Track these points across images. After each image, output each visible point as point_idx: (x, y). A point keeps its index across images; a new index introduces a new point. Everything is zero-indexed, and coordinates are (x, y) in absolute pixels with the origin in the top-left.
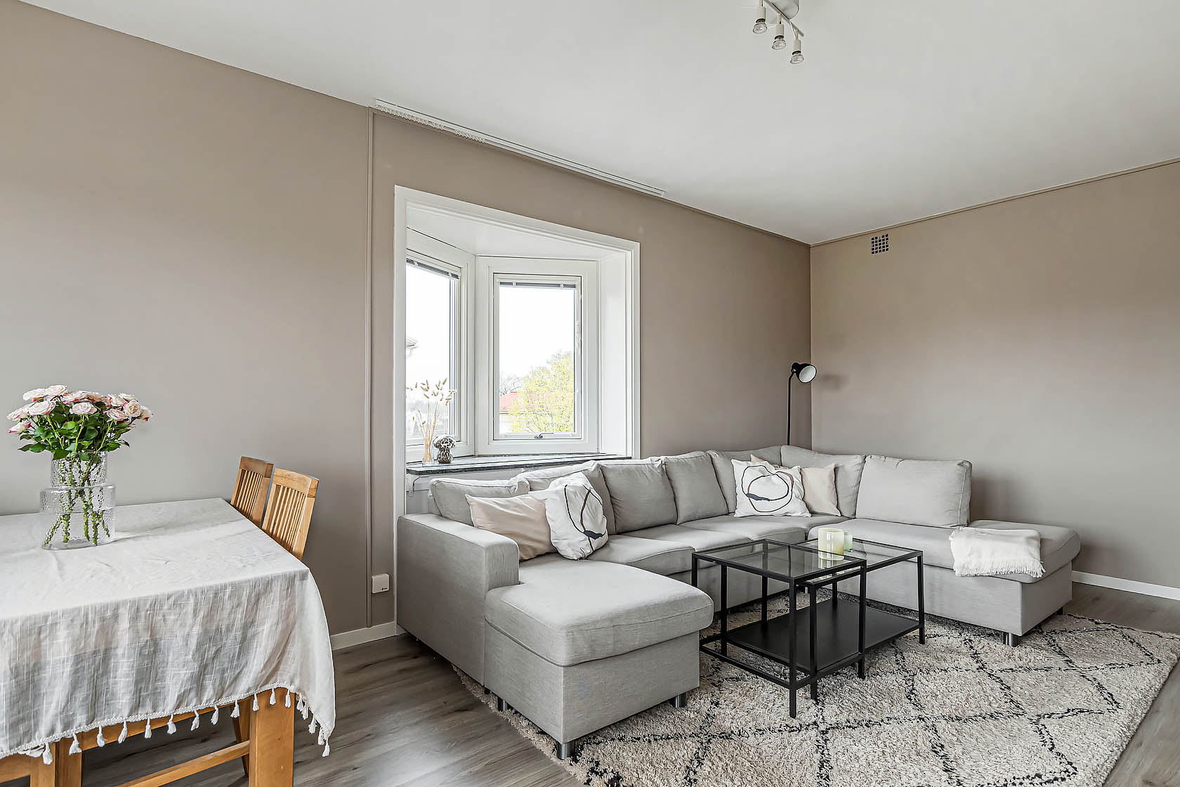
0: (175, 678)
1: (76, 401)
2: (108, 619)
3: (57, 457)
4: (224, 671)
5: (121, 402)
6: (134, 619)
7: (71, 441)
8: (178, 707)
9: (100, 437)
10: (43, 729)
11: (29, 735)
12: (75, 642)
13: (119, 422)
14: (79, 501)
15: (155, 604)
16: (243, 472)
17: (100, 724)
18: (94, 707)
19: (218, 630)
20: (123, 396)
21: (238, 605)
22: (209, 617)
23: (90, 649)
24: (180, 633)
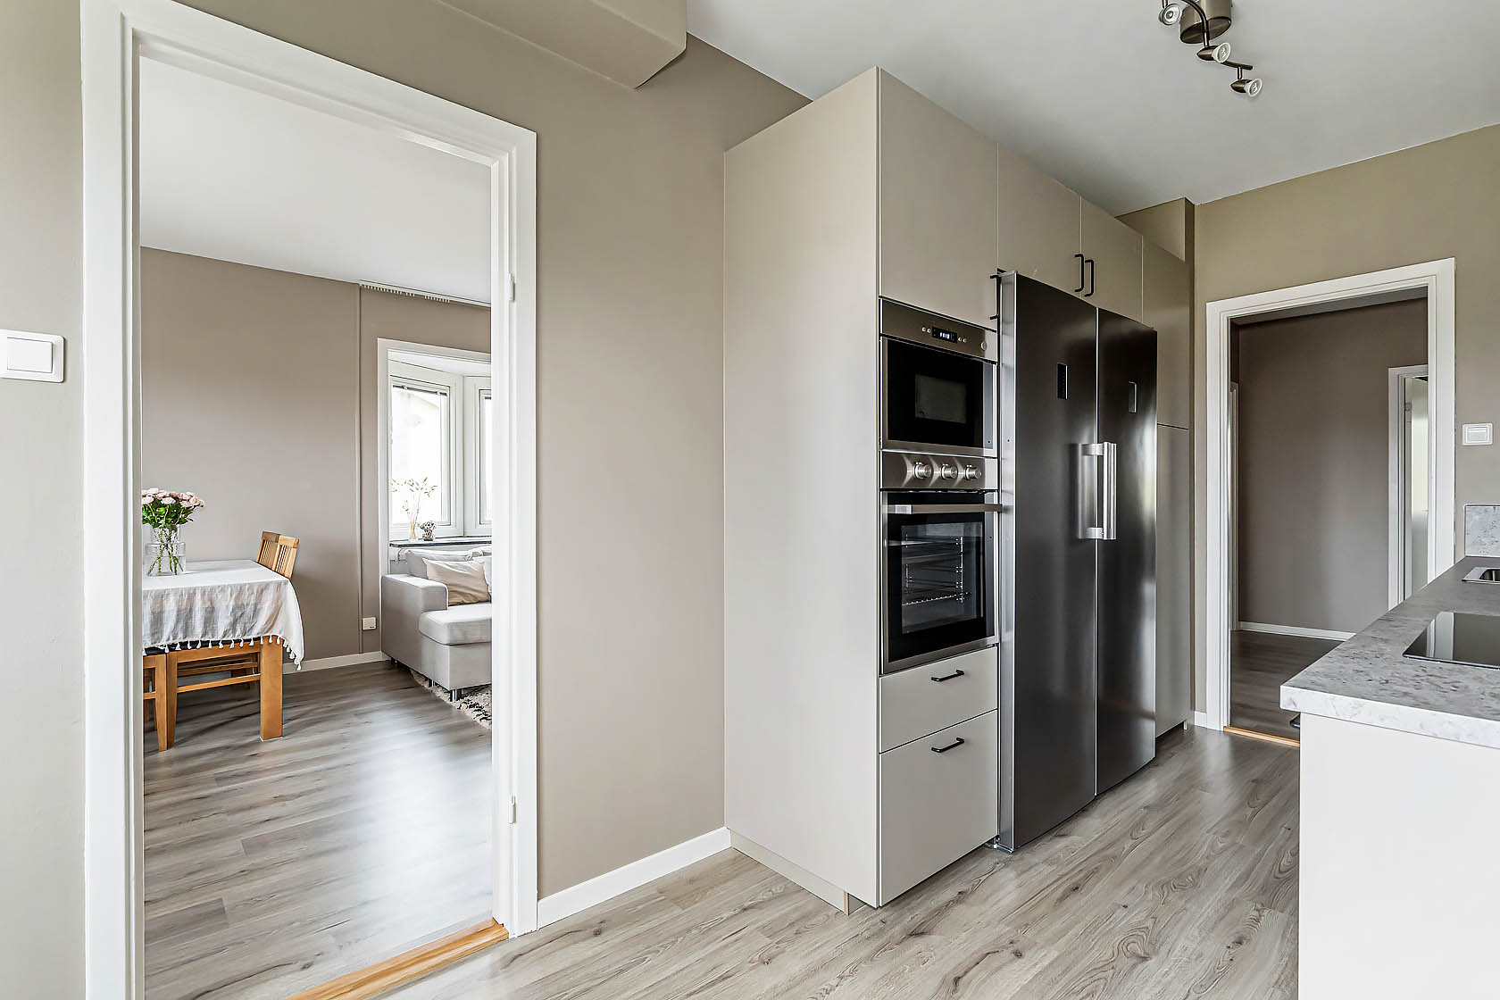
0: (222, 624)
1: (164, 497)
2: (191, 595)
3: (154, 527)
4: (245, 624)
5: (189, 497)
6: (203, 594)
7: (161, 518)
8: (224, 637)
9: (177, 516)
10: (165, 638)
11: (159, 639)
12: (178, 602)
13: (188, 508)
14: (165, 551)
15: (212, 589)
16: (264, 541)
17: (189, 639)
18: (186, 632)
19: (243, 604)
20: (189, 493)
21: (252, 593)
22: (238, 598)
23: (183, 607)
24: (224, 604)
